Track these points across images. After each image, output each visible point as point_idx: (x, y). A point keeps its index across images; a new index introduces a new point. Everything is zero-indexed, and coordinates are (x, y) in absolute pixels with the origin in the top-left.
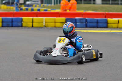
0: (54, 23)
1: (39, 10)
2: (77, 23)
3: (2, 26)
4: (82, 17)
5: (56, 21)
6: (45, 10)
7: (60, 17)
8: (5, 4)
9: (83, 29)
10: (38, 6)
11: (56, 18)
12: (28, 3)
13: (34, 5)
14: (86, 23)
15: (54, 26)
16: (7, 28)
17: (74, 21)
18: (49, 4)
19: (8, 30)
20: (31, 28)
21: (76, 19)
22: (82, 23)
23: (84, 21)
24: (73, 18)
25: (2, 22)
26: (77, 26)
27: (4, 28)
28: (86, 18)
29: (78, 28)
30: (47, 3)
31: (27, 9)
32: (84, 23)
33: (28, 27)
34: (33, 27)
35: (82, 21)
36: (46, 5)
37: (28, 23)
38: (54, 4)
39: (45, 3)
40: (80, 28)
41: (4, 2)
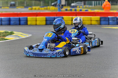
0: (90, 22)
1: (81, 10)
2: (110, 21)
3: (46, 24)
4: (114, 16)
5: (92, 20)
6: (86, 11)
7: (95, 16)
8: (53, 5)
9: (114, 26)
10: (81, 7)
11: (92, 17)
12: (73, 4)
13: (78, 7)
14: (117, 21)
15: (90, 24)
16: (50, 26)
17: (107, 19)
18: (90, 5)
19: (50, 27)
20: (70, 25)
21: (109, 18)
22: (114, 21)
23: (116, 19)
24: (106, 16)
25: (46, 21)
26: (110, 24)
27: (47, 26)
28: (117, 17)
29: (111, 26)
30: (89, 5)
31: (71, 10)
32: (116, 21)
33: (68, 25)
34: (72, 24)
35: (114, 19)
36: (88, 6)
37: (68, 21)
38: (94, 5)
39: (87, 5)
40: (112, 26)
41: (53, 4)
